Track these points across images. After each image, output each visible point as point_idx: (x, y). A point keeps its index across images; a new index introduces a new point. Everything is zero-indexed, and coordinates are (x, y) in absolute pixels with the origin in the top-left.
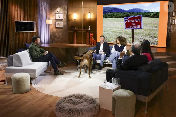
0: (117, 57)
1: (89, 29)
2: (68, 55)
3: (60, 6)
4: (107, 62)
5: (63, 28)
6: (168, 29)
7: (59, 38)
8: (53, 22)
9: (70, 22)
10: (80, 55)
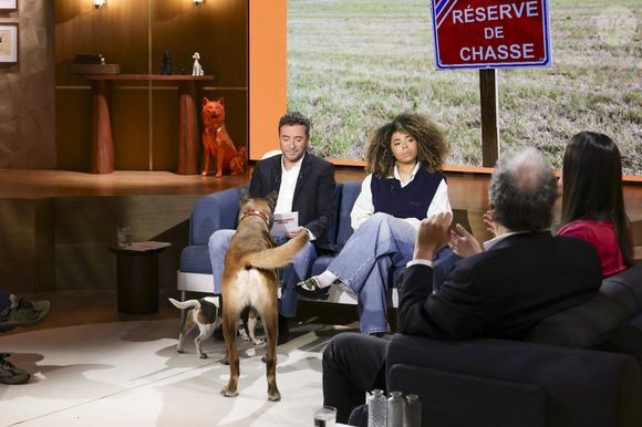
0: (390, 255)
1: (198, 71)
2: (61, 247)
4: (324, 292)
5: (23, 67)
9: (69, 25)
10: (137, 247)
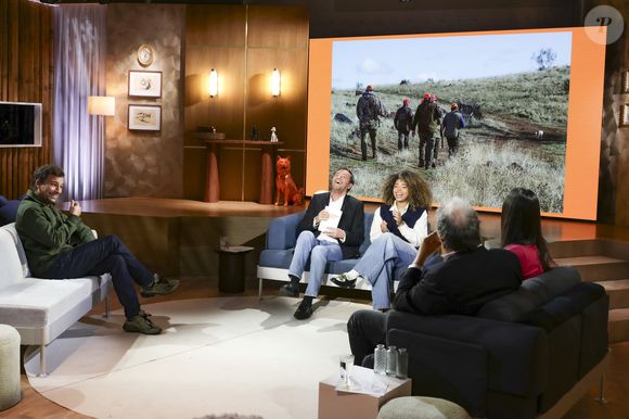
0: (393, 259)
1: (274, 138)
2: (184, 249)
3: (150, 40)
4: (351, 283)
5: (164, 133)
6: (603, 146)
7: (143, 175)
8: (117, 107)
9: (193, 108)
10: (232, 249)
